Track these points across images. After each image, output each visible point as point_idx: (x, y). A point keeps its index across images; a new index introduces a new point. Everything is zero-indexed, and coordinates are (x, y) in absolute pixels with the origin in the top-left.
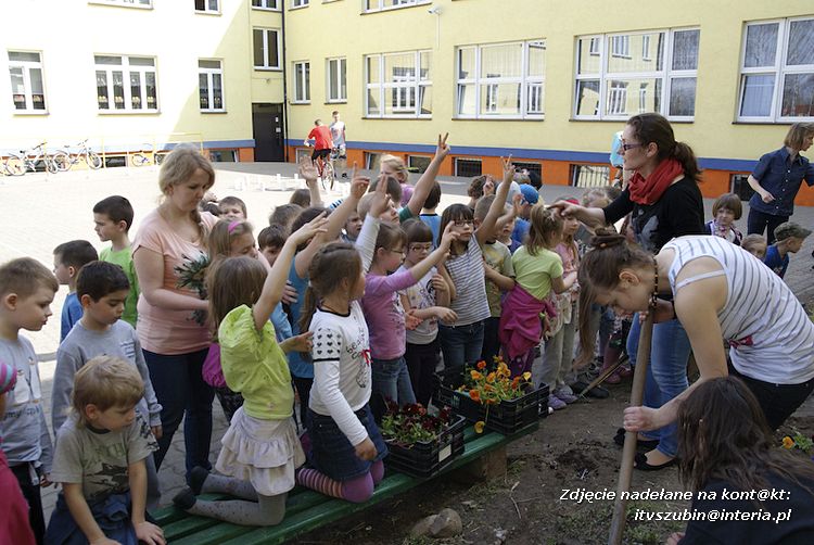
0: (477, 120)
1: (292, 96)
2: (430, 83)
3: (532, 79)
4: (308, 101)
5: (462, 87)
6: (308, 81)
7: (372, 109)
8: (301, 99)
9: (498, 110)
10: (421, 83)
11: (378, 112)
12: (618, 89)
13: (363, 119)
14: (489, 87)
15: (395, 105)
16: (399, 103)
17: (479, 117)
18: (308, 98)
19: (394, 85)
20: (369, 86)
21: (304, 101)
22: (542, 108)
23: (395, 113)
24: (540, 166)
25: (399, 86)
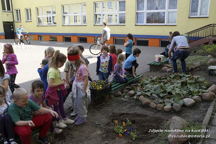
0: (69, 26)
1: (16, 20)
2: (55, 15)
3: (83, 14)
4: (21, 21)
5: (64, 17)
6: (20, 15)
7: (40, 23)
8: (19, 20)
9: (77, 23)
10: (53, 16)
11: (41, 24)
12: (110, 17)
13: (37, 26)
14: (75, 16)
15: (48, 22)
16: (49, 21)
17: (70, 25)
18: (21, 20)
19: (47, 16)
20: (38, 16)
21: (20, 21)
22: (86, 22)
23: (48, 24)
24: (86, 38)
25: (49, 16)
